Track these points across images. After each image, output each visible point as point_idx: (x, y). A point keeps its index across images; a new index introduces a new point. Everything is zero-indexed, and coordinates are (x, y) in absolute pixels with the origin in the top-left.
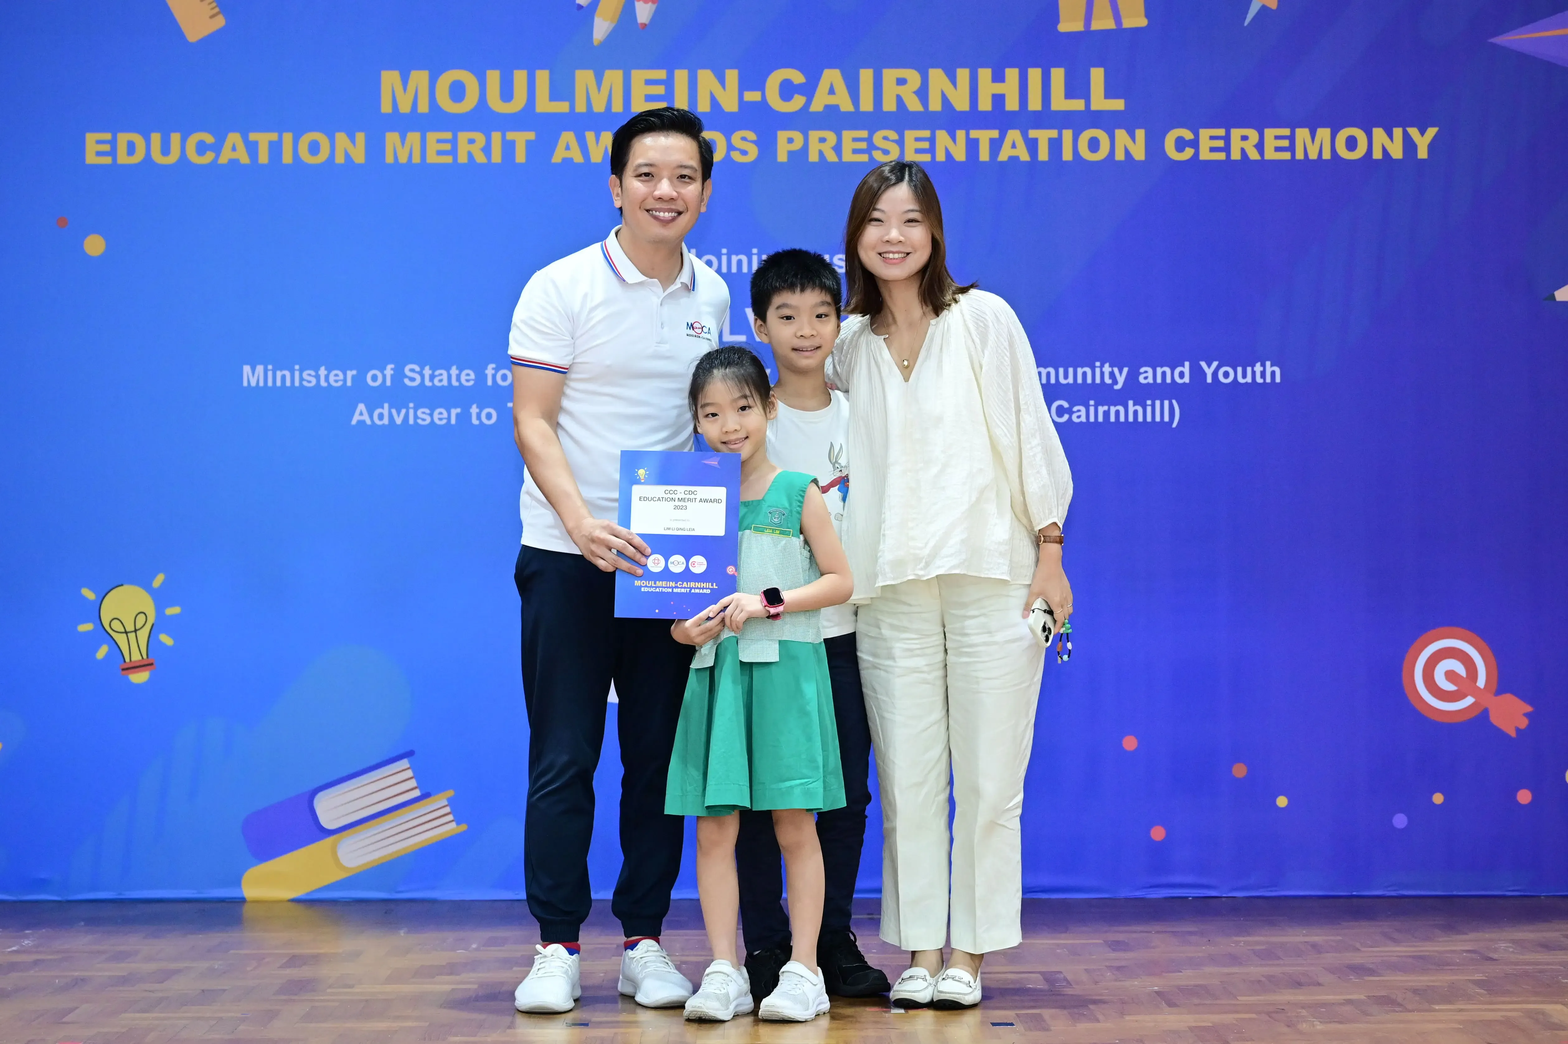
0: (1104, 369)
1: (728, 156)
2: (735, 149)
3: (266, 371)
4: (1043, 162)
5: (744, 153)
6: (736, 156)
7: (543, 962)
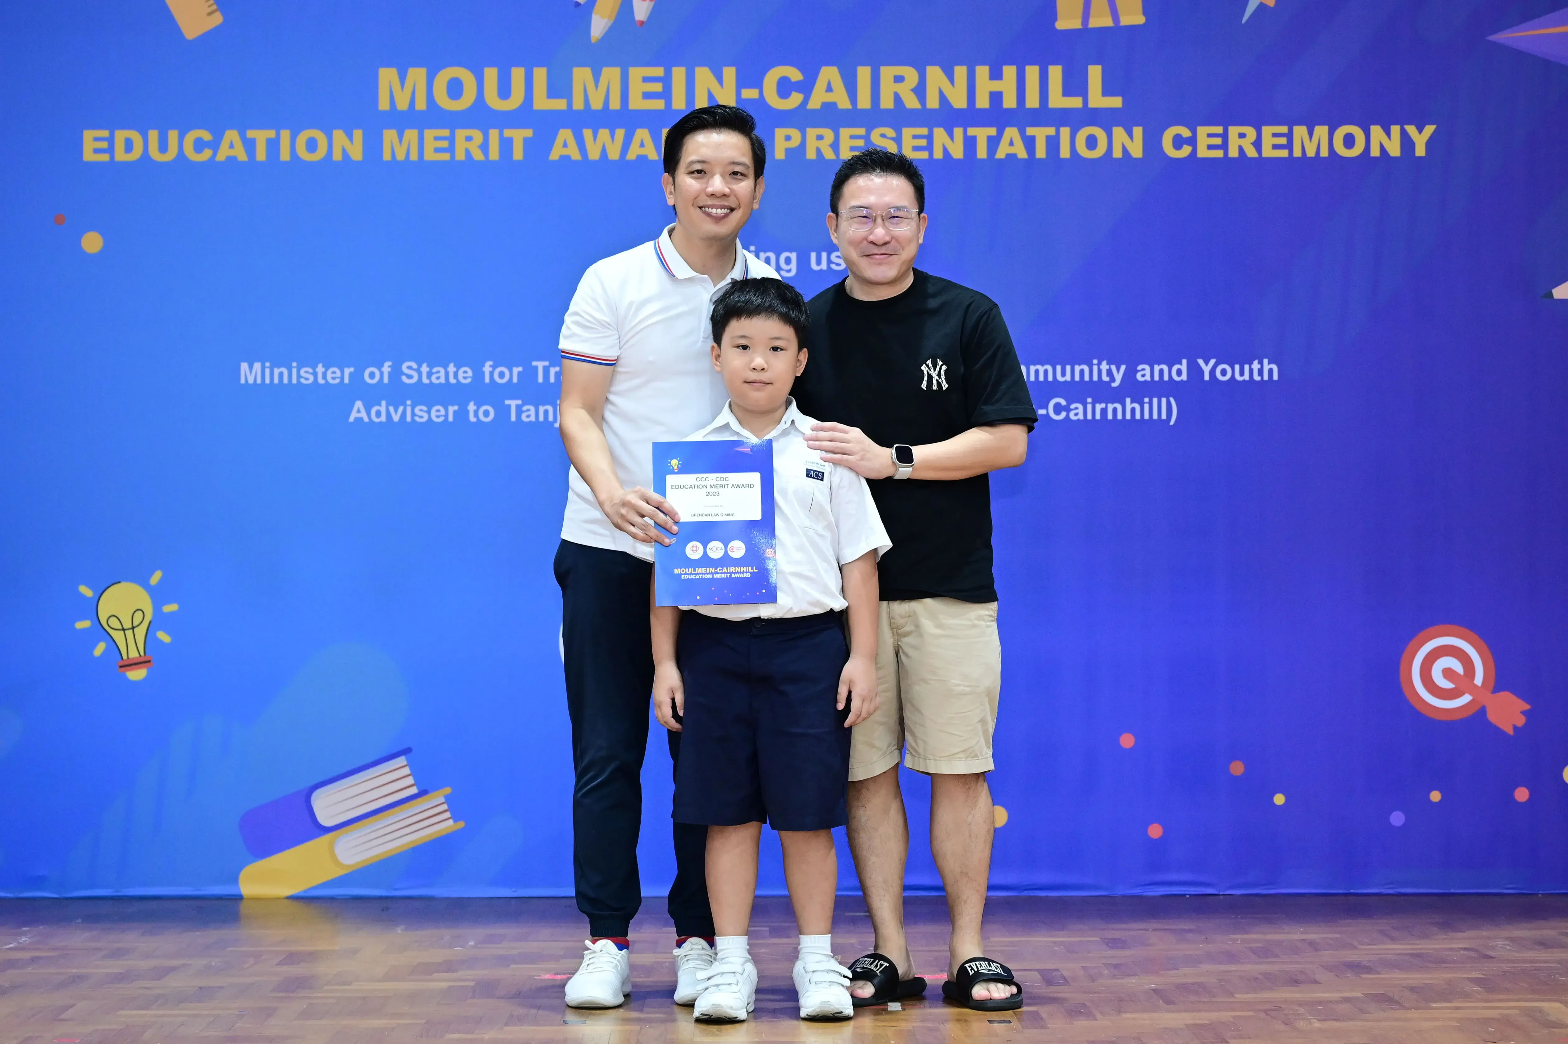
7: (592, 958)
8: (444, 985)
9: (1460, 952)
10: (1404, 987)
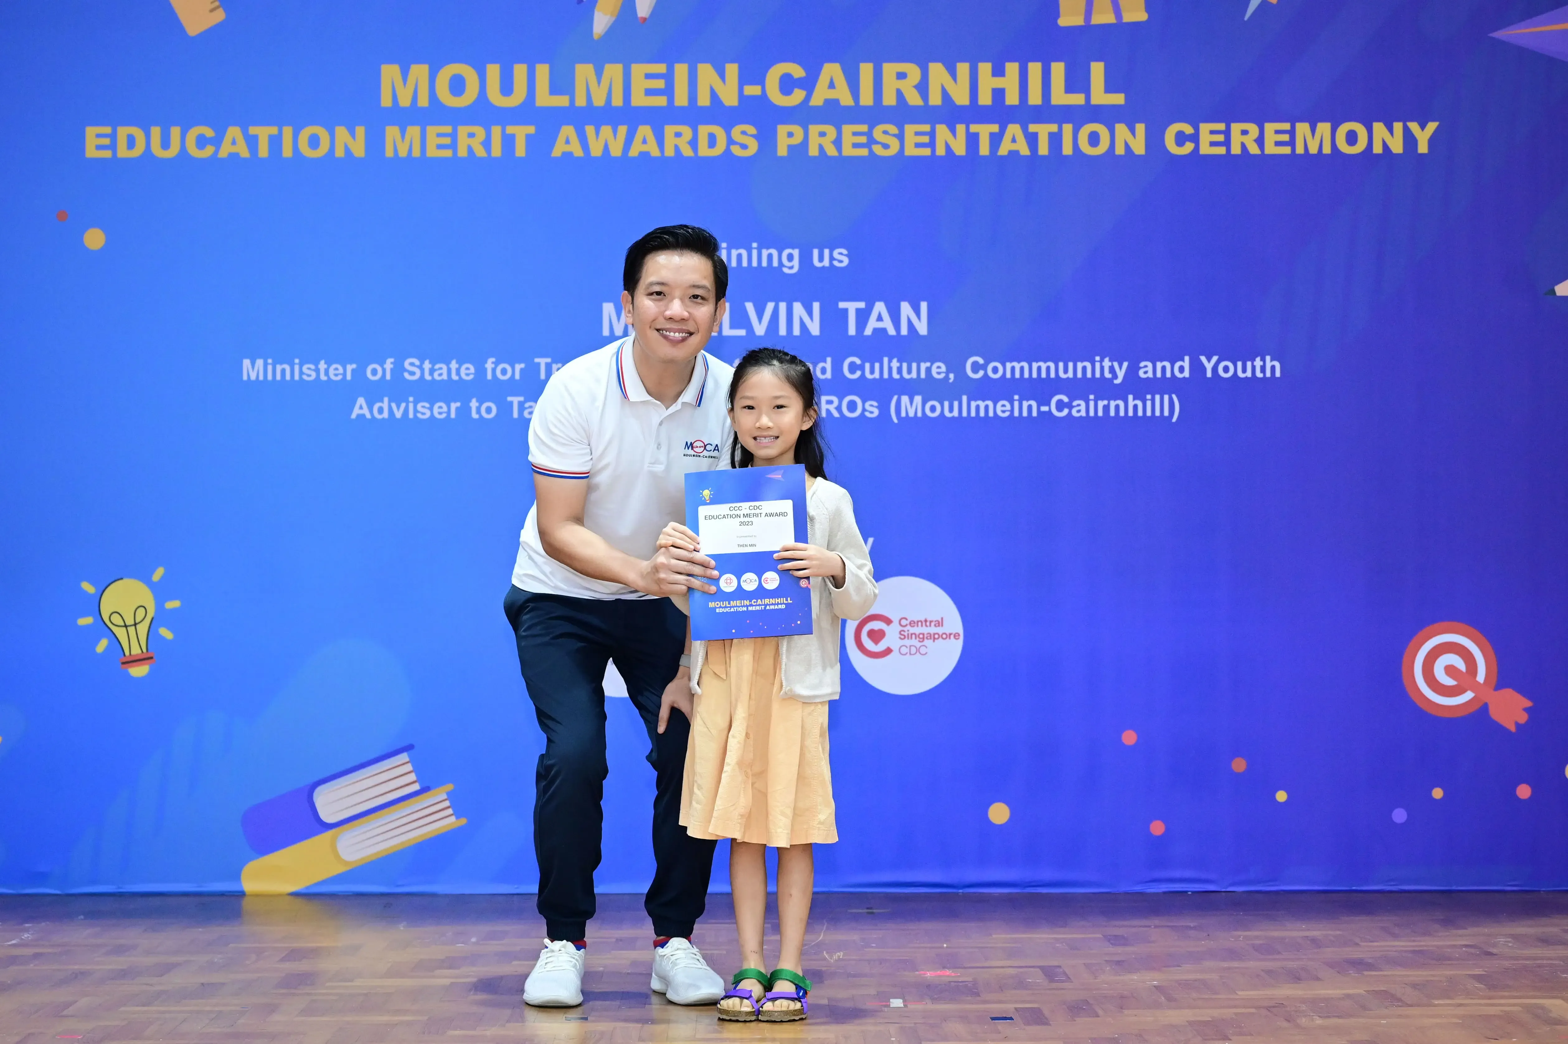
0: (1104, 364)
1: (728, 151)
2: (735, 143)
3: (266, 365)
4: (1043, 157)
5: (744, 147)
6: (736, 151)
7: (550, 957)
8: (447, 981)
9: (1463, 948)
10: (1406, 984)
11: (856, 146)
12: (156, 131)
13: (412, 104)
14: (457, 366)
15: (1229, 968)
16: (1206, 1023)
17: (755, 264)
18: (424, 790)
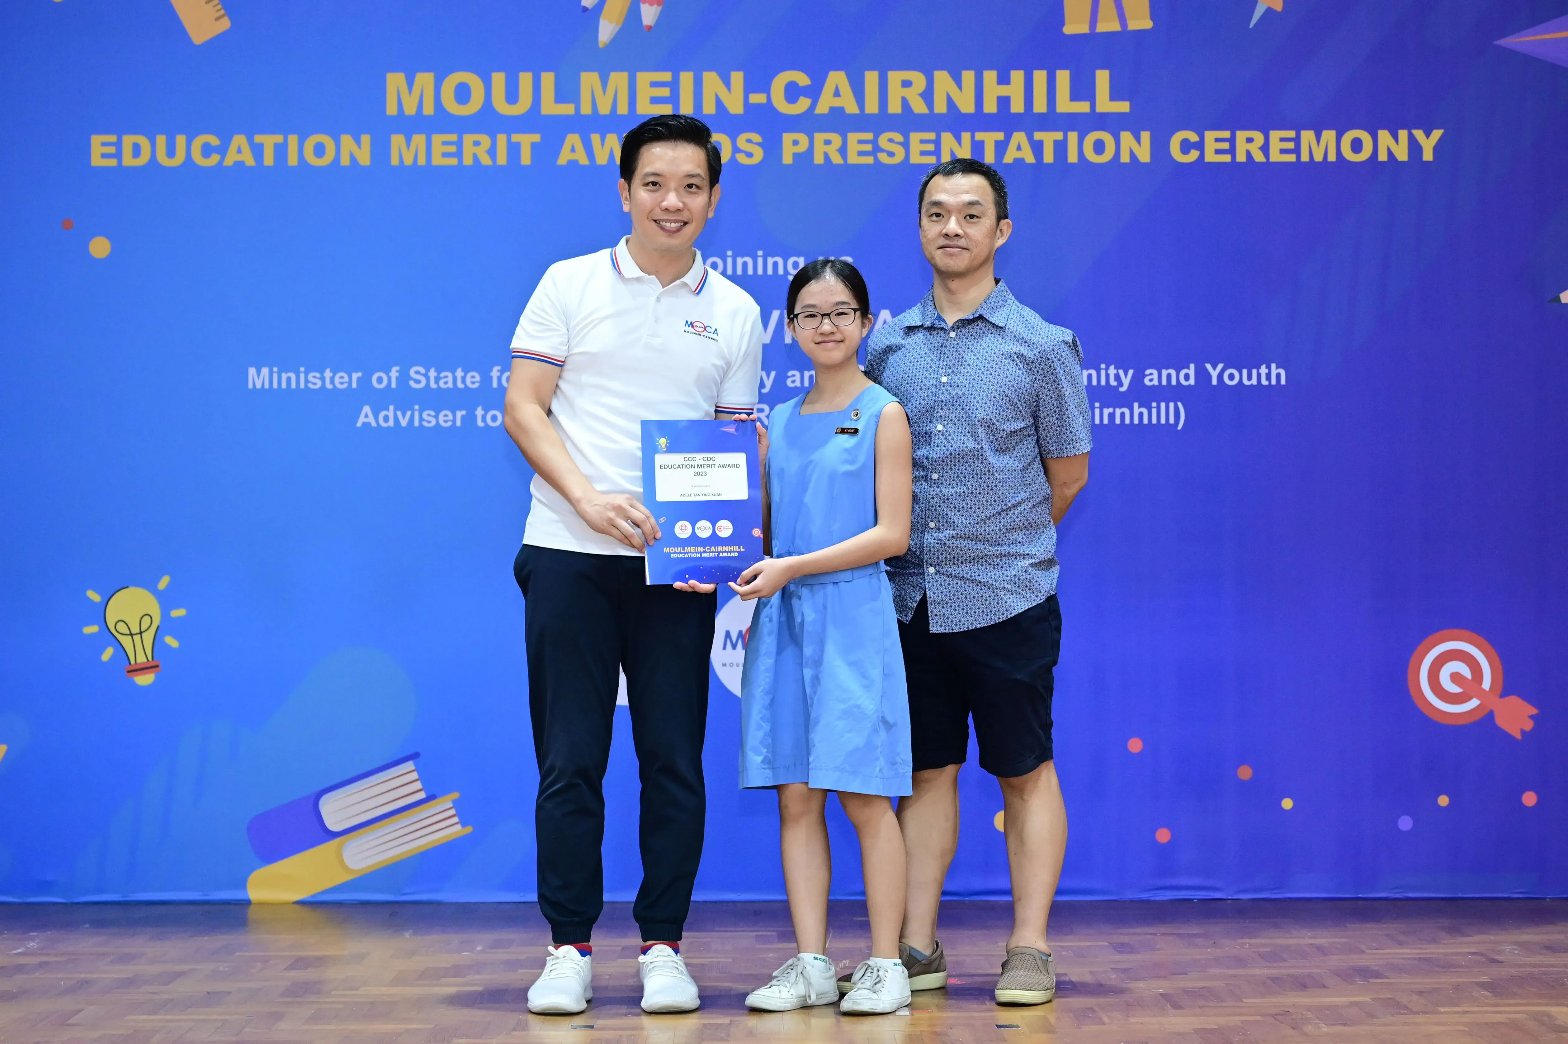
0: (1109, 372)
1: (734, 157)
2: (740, 151)
3: (271, 373)
4: (1048, 165)
5: (750, 155)
6: (741, 158)
7: (555, 964)
8: (453, 990)
9: (1468, 956)
10: (1412, 991)
11: (861, 154)
12: (161, 140)
13: (417, 112)
14: (463, 374)
15: (1236, 976)
16: (1211, 1031)
17: (760, 272)
18: (430, 798)
